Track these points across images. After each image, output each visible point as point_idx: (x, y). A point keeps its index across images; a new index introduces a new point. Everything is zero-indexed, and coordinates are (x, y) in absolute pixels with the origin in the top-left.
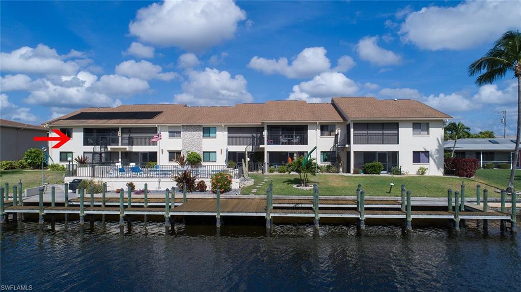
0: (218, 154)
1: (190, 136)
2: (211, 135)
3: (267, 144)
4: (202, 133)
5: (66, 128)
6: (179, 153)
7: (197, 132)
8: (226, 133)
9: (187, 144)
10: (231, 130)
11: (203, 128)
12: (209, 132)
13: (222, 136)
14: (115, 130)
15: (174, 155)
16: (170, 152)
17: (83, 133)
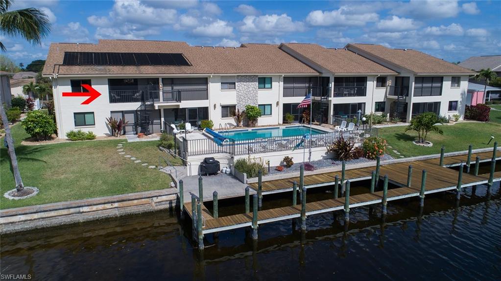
0: (274, 106)
1: (246, 87)
2: (267, 86)
3: (334, 97)
4: (257, 83)
5: (80, 79)
6: (233, 107)
7: (253, 83)
8: (282, 83)
9: (242, 97)
10: (287, 80)
11: (259, 78)
12: (264, 83)
13: (278, 87)
14: (155, 81)
15: (228, 110)
16: (222, 107)
17: (107, 86)
